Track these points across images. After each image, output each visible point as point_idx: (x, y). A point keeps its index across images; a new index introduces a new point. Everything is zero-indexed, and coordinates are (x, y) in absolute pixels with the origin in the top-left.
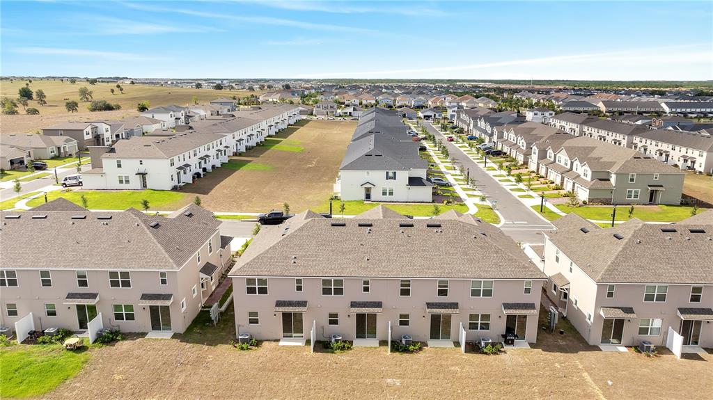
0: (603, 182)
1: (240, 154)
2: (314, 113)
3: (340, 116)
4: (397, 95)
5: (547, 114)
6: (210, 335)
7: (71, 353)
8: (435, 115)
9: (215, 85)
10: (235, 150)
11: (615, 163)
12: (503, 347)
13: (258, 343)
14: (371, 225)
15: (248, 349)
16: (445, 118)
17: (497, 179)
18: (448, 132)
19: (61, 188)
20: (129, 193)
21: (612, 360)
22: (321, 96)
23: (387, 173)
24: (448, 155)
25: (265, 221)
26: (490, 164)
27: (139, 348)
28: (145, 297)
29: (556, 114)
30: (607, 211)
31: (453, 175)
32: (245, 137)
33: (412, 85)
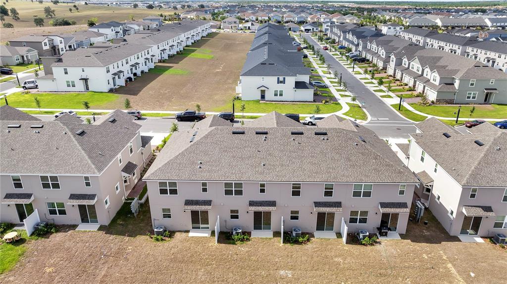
0: (449, 86)
1: (164, 61)
2: (222, 27)
3: (241, 29)
4: (284, 13)
5: (398, 28)
6: (131, 226)
7: (10, 246)
8: (313, 29)
9: (148, 5)
10: (160, 58)
11: (459, 70)
12: (378, 238)
13: (171, 234)
14: (266, 133)
15: (162, 240)
16: (321, 31)
17: (363, 81)
18: (324, 42)
19: (22, 89)
20: (75, 95)
21: (471, 250)
22: (228, 14)
23: (278, 78)
24: (324, 62)
25: (181, 118)
26: (357, 69)
27: (70, 240)
28: (73, 197)
29: (405, 28)
30: (451, 109)
31: (328, 78)
32: (167, 47)
33: (295, 5)
